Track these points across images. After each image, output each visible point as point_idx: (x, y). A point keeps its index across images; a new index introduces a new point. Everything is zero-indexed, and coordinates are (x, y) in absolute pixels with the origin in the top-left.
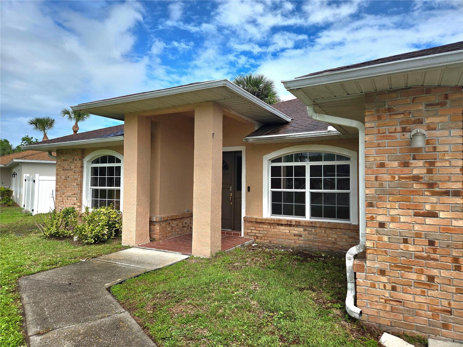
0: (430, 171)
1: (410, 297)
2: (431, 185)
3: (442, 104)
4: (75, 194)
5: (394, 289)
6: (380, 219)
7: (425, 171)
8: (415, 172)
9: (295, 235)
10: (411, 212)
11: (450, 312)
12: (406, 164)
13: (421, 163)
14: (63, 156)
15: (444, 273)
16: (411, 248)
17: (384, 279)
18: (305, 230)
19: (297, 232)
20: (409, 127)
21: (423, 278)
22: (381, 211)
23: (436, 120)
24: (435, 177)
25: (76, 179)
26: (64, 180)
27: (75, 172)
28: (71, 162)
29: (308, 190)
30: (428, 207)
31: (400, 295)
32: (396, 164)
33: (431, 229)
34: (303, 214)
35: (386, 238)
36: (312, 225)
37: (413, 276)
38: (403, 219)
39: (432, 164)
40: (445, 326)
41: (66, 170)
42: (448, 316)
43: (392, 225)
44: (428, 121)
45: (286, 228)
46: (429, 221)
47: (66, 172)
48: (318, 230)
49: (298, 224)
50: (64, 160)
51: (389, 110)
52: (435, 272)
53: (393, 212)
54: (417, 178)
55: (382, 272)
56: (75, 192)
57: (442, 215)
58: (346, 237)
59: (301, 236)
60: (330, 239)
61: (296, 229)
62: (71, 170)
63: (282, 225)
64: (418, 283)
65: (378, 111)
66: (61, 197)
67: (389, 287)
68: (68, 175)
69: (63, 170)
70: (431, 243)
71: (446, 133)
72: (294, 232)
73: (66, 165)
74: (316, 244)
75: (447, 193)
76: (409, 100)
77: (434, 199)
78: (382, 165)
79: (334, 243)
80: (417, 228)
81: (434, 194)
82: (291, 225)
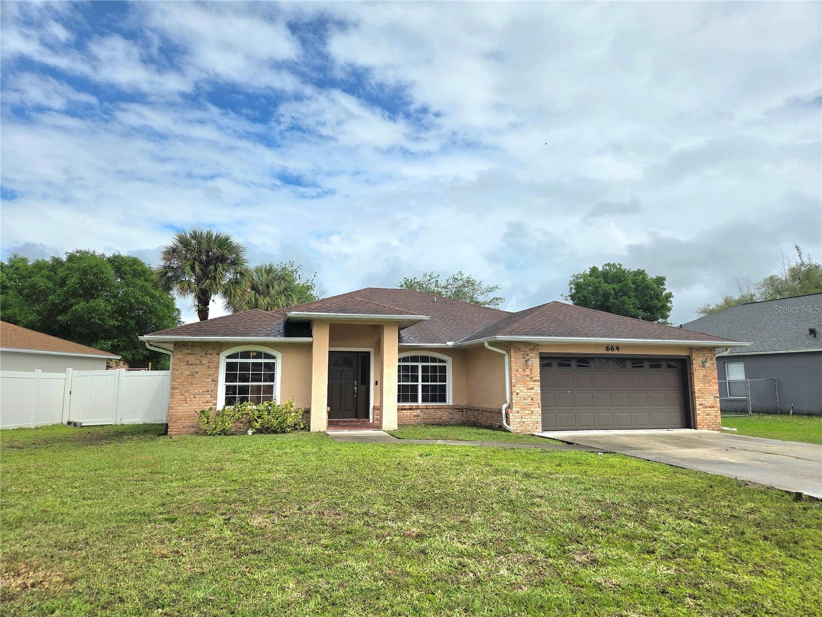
0: (531, 373)
1: (526, 420)
2: (531, 378)
3: (534, 350)
4: (208, 391)
5: (522, 418)
6: (517, 391)
7: (529, 373)
8: (527, 373)
9: (414, 416)
10: (526, 388)
11: (538, 423)
12: (524, 370)
13: (528, 370)
14: (188, 349)
15: (536, 409)
16: (527, 401)
17: (519, 415)
18: (421, 412)
19: (416, 414)
20: (525, 356)
21: (530, 412)
22: (517, 388)
23: (532, 355)
24: (533, 375)
25: (210, 375)
26: (189, 375)
27: (209, 368)
28: (200, 357)
29: (420, 383)
30: (531, 386)
31: (523, 420)
32: (521, 370)
33: (532, 394)
34: (416, 401)
35: (519, 399)
36: (427, 408)
37: (527, 412)
38: (524, 391)
39: (531, 370)
40: (536, 428)
41: (192, 365)
42: (536, 424)
43: (521, 394)
44: (530, 355)
45: (408, 411)
46: (531, 391)
47: (192, 367)
48: (430, 411)
49: (417, 408)
50: (188, 354)
51: (519, 349)
52: (533, 409)
53: (521, 388)
54: (527, 376)
55: (518, 412)
56: (210, 389)
57: (535, 389)
58: (448, 413)
59: (418, 416)
60: (437, 416)
61: (415, 411)
62: (201, 365)
63: (405, 409)
64: (529, 414)
65: (515, 349)
66: (182, 395)
67: (520, 417)
68: (196, 370)
69: (188, 364)
70: (532, 399)
71: (535, 360)
72: (414, 414)
73: (192, 359)
74: (429, 421)
75: (536, 381)
76: (524, 347)
77: (532, 383)
78: (517, 370)
79: (440, 418)
80: (528, 394)
81: (533, 381)
82: (411, 409)
